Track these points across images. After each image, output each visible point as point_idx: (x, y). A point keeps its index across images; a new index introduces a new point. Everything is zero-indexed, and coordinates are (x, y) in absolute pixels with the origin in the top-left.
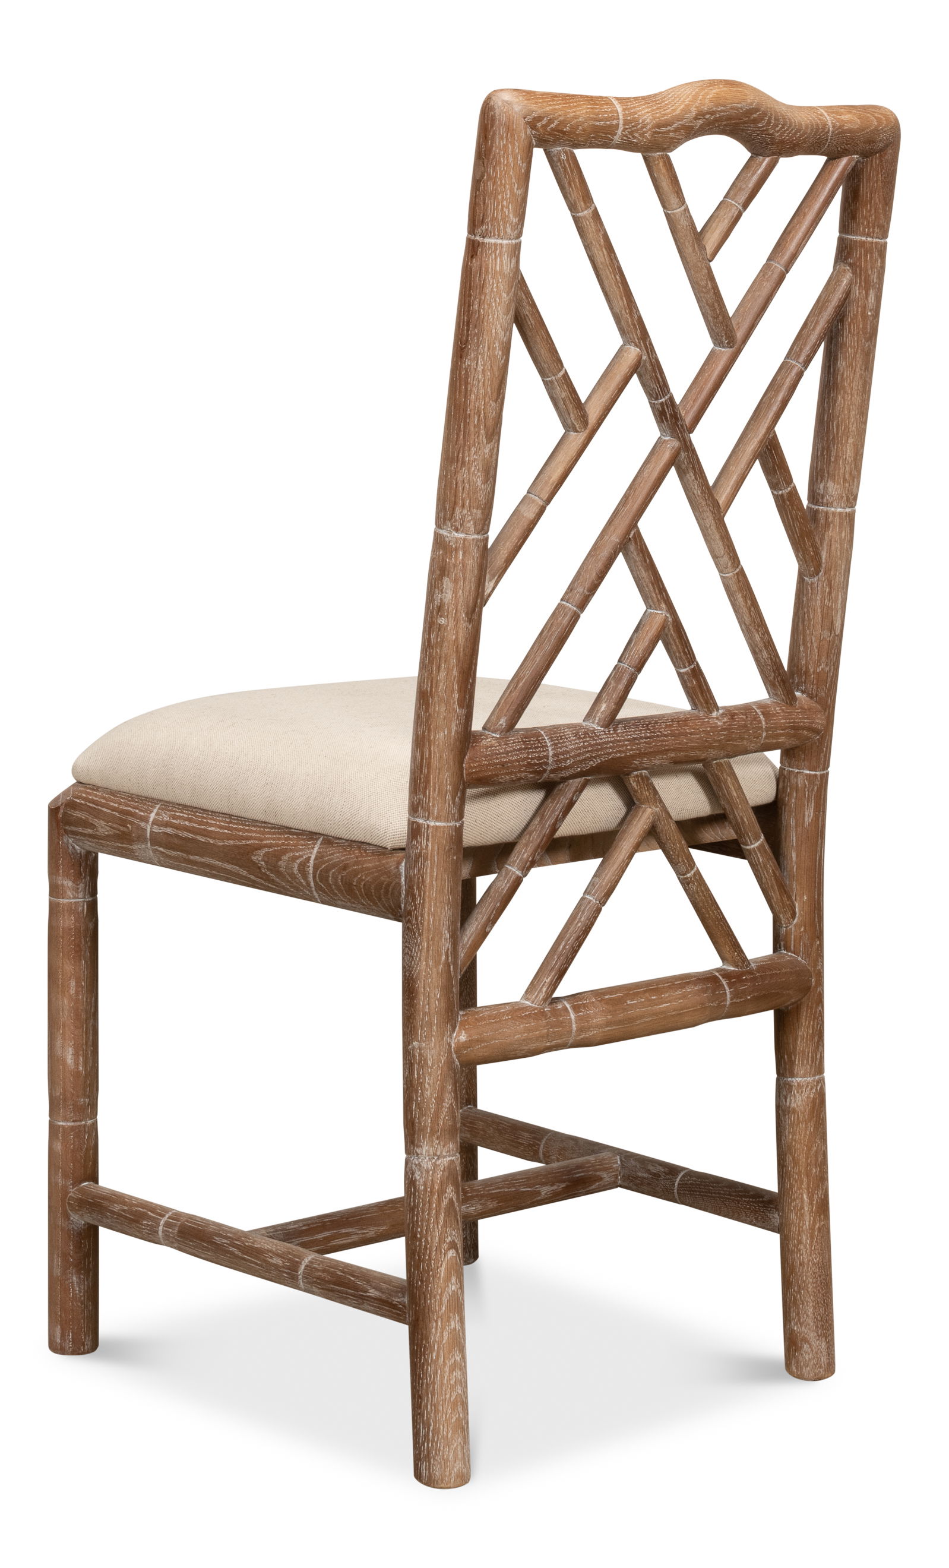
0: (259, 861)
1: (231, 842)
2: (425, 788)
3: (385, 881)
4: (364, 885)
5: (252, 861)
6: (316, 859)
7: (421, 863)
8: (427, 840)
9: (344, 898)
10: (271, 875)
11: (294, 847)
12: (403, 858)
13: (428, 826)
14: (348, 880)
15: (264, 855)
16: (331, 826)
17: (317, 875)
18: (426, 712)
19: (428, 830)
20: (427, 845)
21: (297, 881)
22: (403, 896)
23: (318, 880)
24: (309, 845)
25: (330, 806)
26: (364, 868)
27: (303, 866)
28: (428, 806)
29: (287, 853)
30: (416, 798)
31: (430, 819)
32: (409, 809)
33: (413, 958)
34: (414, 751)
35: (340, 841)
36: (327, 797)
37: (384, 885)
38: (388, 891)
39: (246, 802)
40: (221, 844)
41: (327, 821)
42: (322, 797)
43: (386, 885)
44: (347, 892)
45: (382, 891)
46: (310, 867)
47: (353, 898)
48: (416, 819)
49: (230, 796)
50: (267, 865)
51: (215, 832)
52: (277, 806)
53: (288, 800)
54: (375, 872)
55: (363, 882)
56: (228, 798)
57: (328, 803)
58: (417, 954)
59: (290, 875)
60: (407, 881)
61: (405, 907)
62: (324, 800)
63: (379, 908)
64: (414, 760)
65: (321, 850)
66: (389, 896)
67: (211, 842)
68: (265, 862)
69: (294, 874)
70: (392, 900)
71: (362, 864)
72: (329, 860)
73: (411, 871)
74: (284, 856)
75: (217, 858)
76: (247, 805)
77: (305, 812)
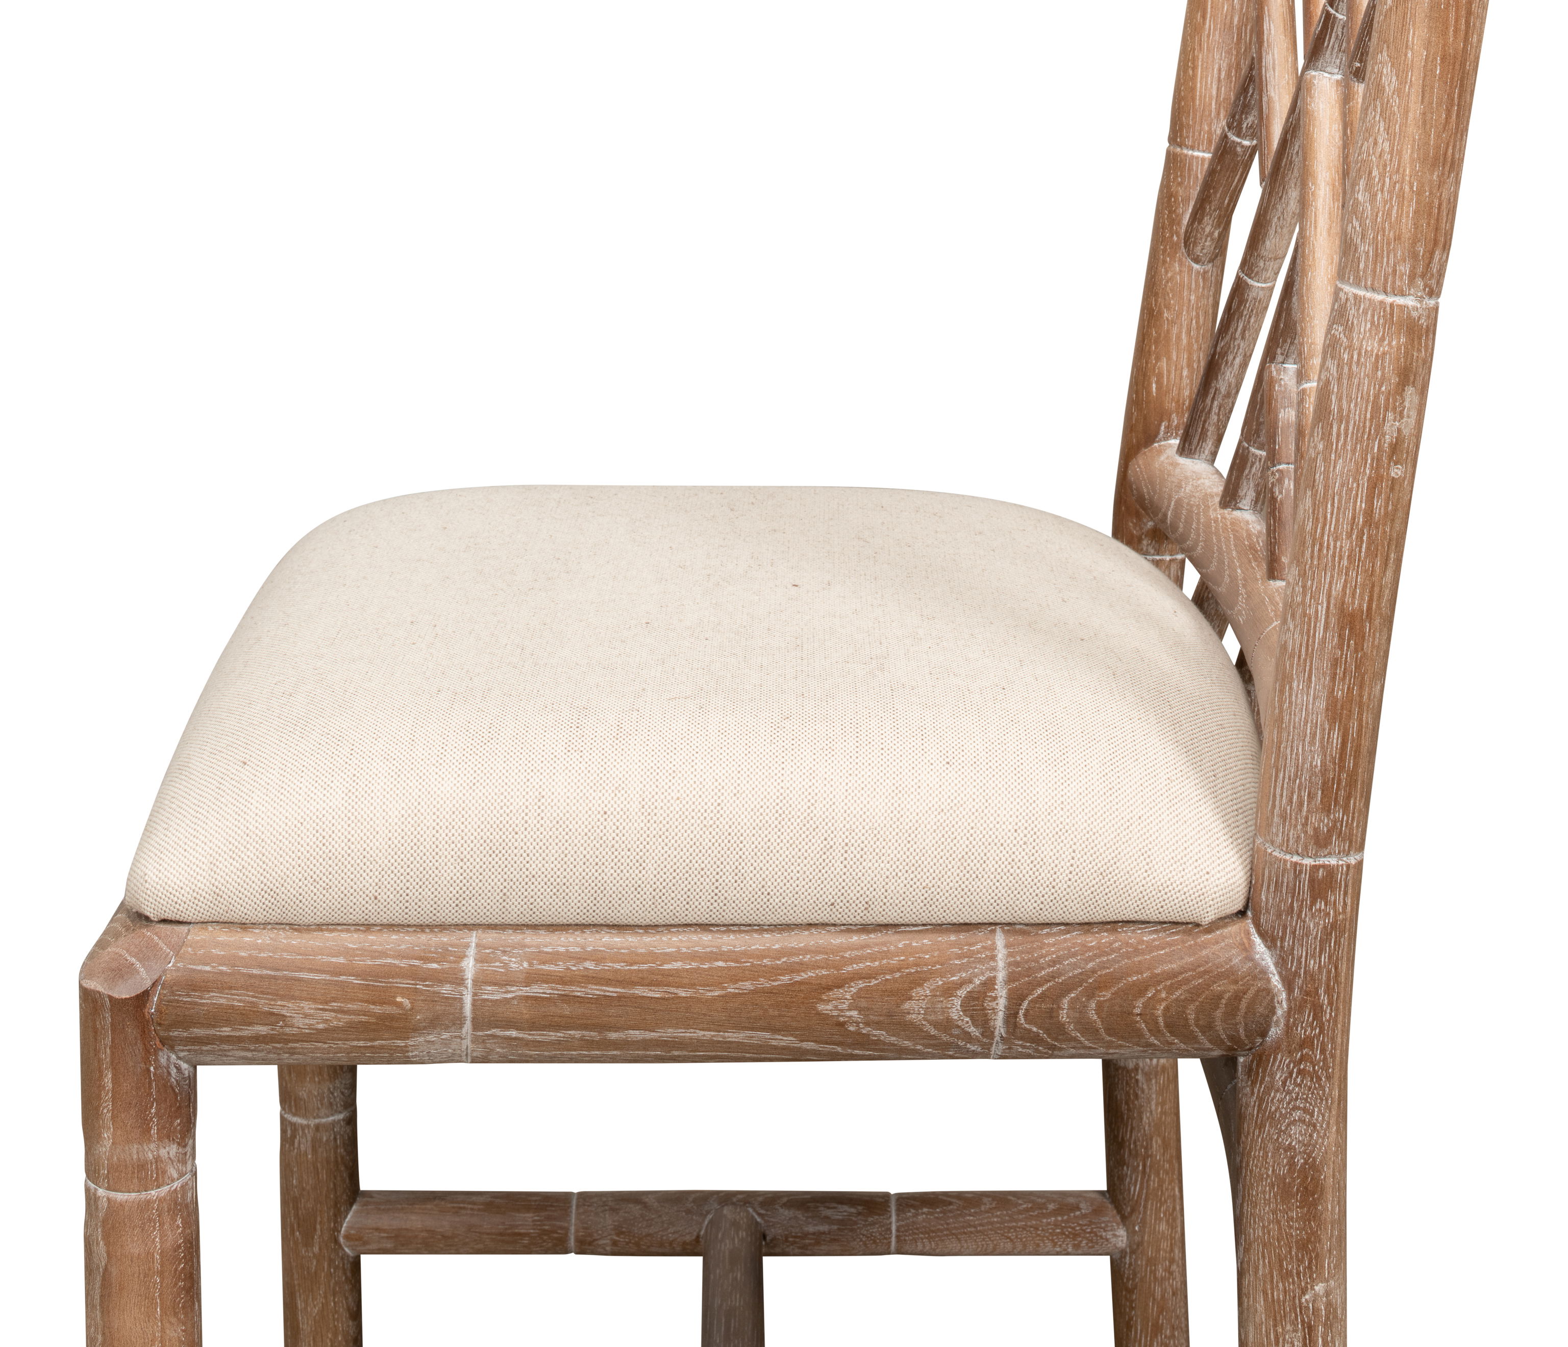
0: (842, 1010)
1: (748, 985)
2: (1348, 798)
3: (1224, 992)
4: (1167, 1009)
5: (819, 1014)
6: (1011, 978)
7: (1335, 942)
8: (1346, 894)
9: (1095, 1043)
10: (875, 1032)
11: (938, 967)
12: (1248, 933)
13: (1348, 866)
14: (1117, 1008)
15: (857, 996)
16: (1042, 906)
17: (1021, 1013)
18: (1356, 651)
19: (1347, 874)
20: (1345, 904)
21: (956, 1032)
22: (1279, 1012)
23: (1023, 1021)
24: (978, 952)
25: (1038, 866)
26: (1158, 975)
27: (974, 999)
28: (1351, 829)
29: (925, 980)
30: (1326, 821)
31: (1352, 853)
32: (1279, 840)
33: (1314, 1126)
34: (1324, 730)
35: (1055, 930)
36: (1021, 850)
37: (1224, 1001)
38: (1237, 1009)
39: (772, 893)
40: (716, 994)
41: (1030, 897)
42: (1004, 852)
43: (1229, 999)
44: (1109, 1031)
45: (1219, 1014)
46: (995, 998)
47: (1122, 1038)
48: (1322, 861)
49: (720, 888)
50: (866, 1016)
51: (687, 970)
52: (871, 889)
53: (904, 871)
54: (1194, 977)
55: (1164, 1004)
56: (713, 894)
57: (1029, 861)
58: (1323, 1116)
59: (935, 1025)
60: (1299, 982)
61: (1287, 1032)
62: (1013, 856)
63: (1196, 1046)
64: (1322, 746)
65: (1018, 958)
66: (1239, 1018)
67: (683, 995)
68: (860, 1010)
69: (949, 1020)
70: (1246, 1025)
71: (1149, 969)
72: (1052, 977)
73: (1312, 962)
74: (919, 989)
75: (701, 1026)
76: (777, 901)
77: (959, 889)
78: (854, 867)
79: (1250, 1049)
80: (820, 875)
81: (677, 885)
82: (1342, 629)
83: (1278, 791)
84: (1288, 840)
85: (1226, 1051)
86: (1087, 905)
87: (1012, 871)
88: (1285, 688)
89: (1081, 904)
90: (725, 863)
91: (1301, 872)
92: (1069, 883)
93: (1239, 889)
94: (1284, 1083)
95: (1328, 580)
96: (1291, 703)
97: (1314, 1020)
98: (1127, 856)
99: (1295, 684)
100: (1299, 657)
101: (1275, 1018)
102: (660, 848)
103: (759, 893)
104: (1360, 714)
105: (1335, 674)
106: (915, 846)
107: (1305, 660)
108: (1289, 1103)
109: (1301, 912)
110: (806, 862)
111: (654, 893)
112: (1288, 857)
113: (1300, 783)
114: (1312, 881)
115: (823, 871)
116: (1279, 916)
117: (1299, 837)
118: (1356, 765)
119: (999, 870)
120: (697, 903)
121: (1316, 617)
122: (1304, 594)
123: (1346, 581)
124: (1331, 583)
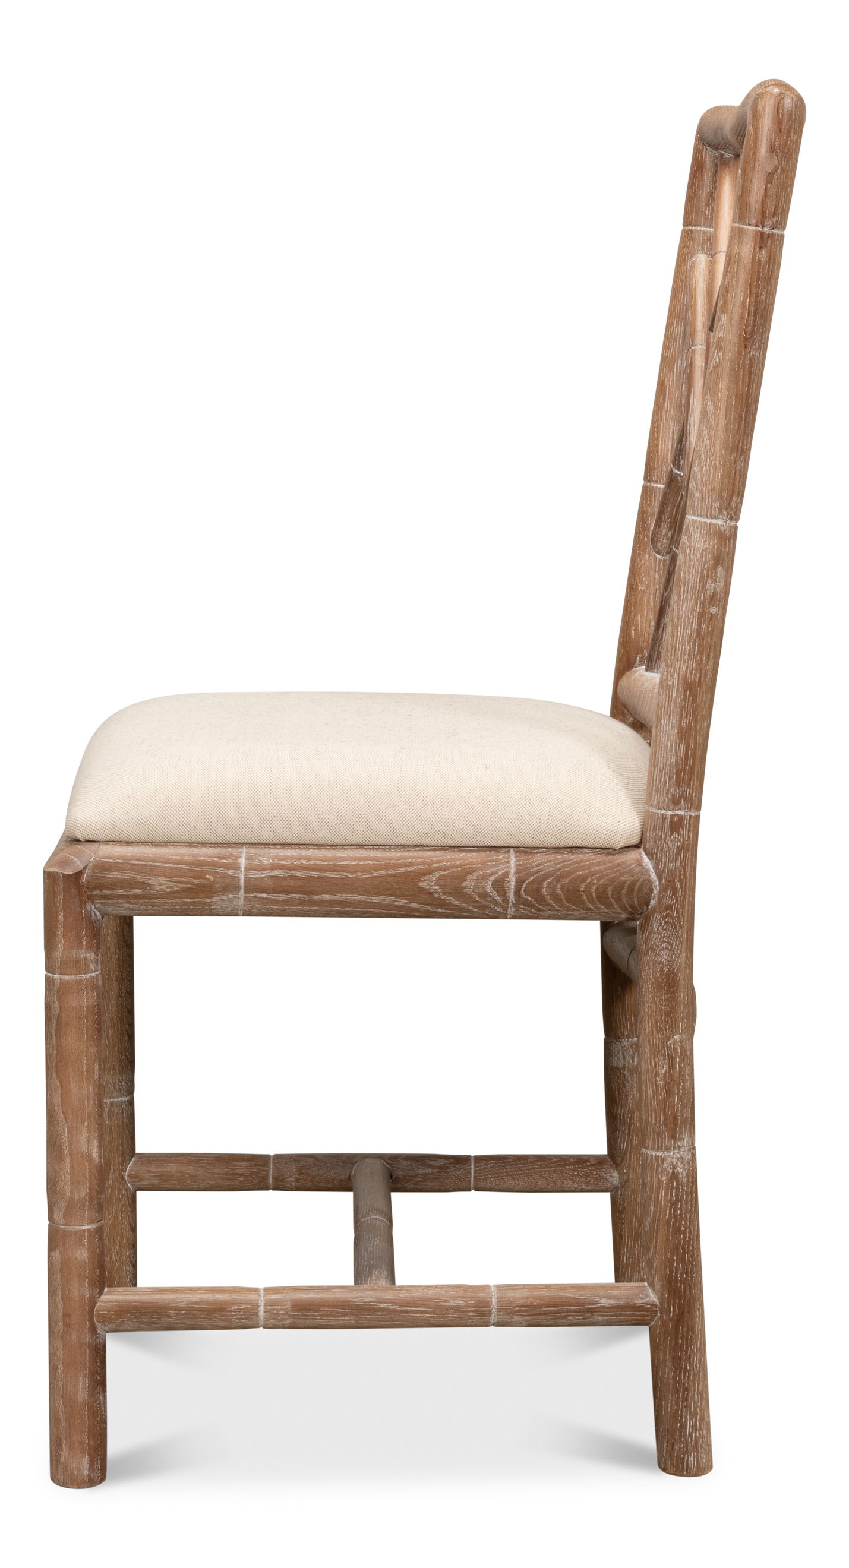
0: (431, 886)
1: (383, 872)
2: (690, 780)
4: (597, 889)
5: (420, 888)
6: (517, 872)
8: (690, 830)
9: (560, 907)
10: (448, 898)
11: (480, 865)
12: (641, 854)
13: (691, 816)
14: (571, 888)
15: (439, 879)
16: (533, 836)
17: (523, 889)
18: (693, 703)
19: (691, 820)
20: (690, 836)
21: (489, 899)
22: (655, 892)
23: (523, 894)
24: (501, 859)
25: (531, 815)
26: (592, 872)
27: (499, 882)
28: (692, 797)
29: (473, 872)
30: (678, 791)
31: (692, 809)
32: (655, 803)
33: (674, 951)
34: (677, 743)
35: (540, 850)
36: (523, 807)
37: (626, 885)
38: (633, 890)
39: (395, 827)
40: (367, 876)
41: (527, 831)
42: (514, 808)
43: (629, 885)
44: (568, 900)
45: (624, 892)
46: (509, 882)
47: (574, 904)
48: (676, 812)
49: (369, 824)
50: (443, 889)
51: (353, 865)
52: (446, 826)
53: (463, 817)
54: (611, 874)
55: (596, 886)
56: (365, 827)
57: (527, 813)
59: (479, 894)
60: (665, 874)
61: (659, 902)
62: (519, 810)
64: (676, 752)
65: (521, 863)
66: (634, 896)
67: (351, 876)
68: (440, 886)
69: (486, 893)
70: (638, 899)
71: (588, 868)
72: (538, 871)
73: (672, 864)
74: (470, 876)
75: (359, 893)
76: (398, 831)
77: (491, 827)
78: (438, 814)
79: (641, 913)
80: (420, 818)
81: (347, 822)
82: (685, 691)
83: (655, 778)
84: (659, 803)
85: (629, 915)
86: (556, 836)
87: (518, 817)
89: (554, 835)
90: (372, 811)
91: (665, 818)
92: (547, 824)
93: (636, 832)
95: (678, 666)
96: (661, 731)
97: (673, 895)
98: (578, 812)
99: (663, 722)
101: (653, 895)
102: (338, 803)
103: (389, 827)
104: (696, 736)
105: (682, 714)
106: (469, 805)
107: (667, 708)
108: (660, 939)
109: (665, 839)
110: (413, 811)
111: (336, 826)
112: (659, 811)
113: (665, 771)
114: (671, 823)
115: (422, 816)
117: (664, 800)
118: (693, 763)
119: (512, 817)
120: (357, 832)
121: (673, 686)
123: (687, 666)
124: (680, 668)
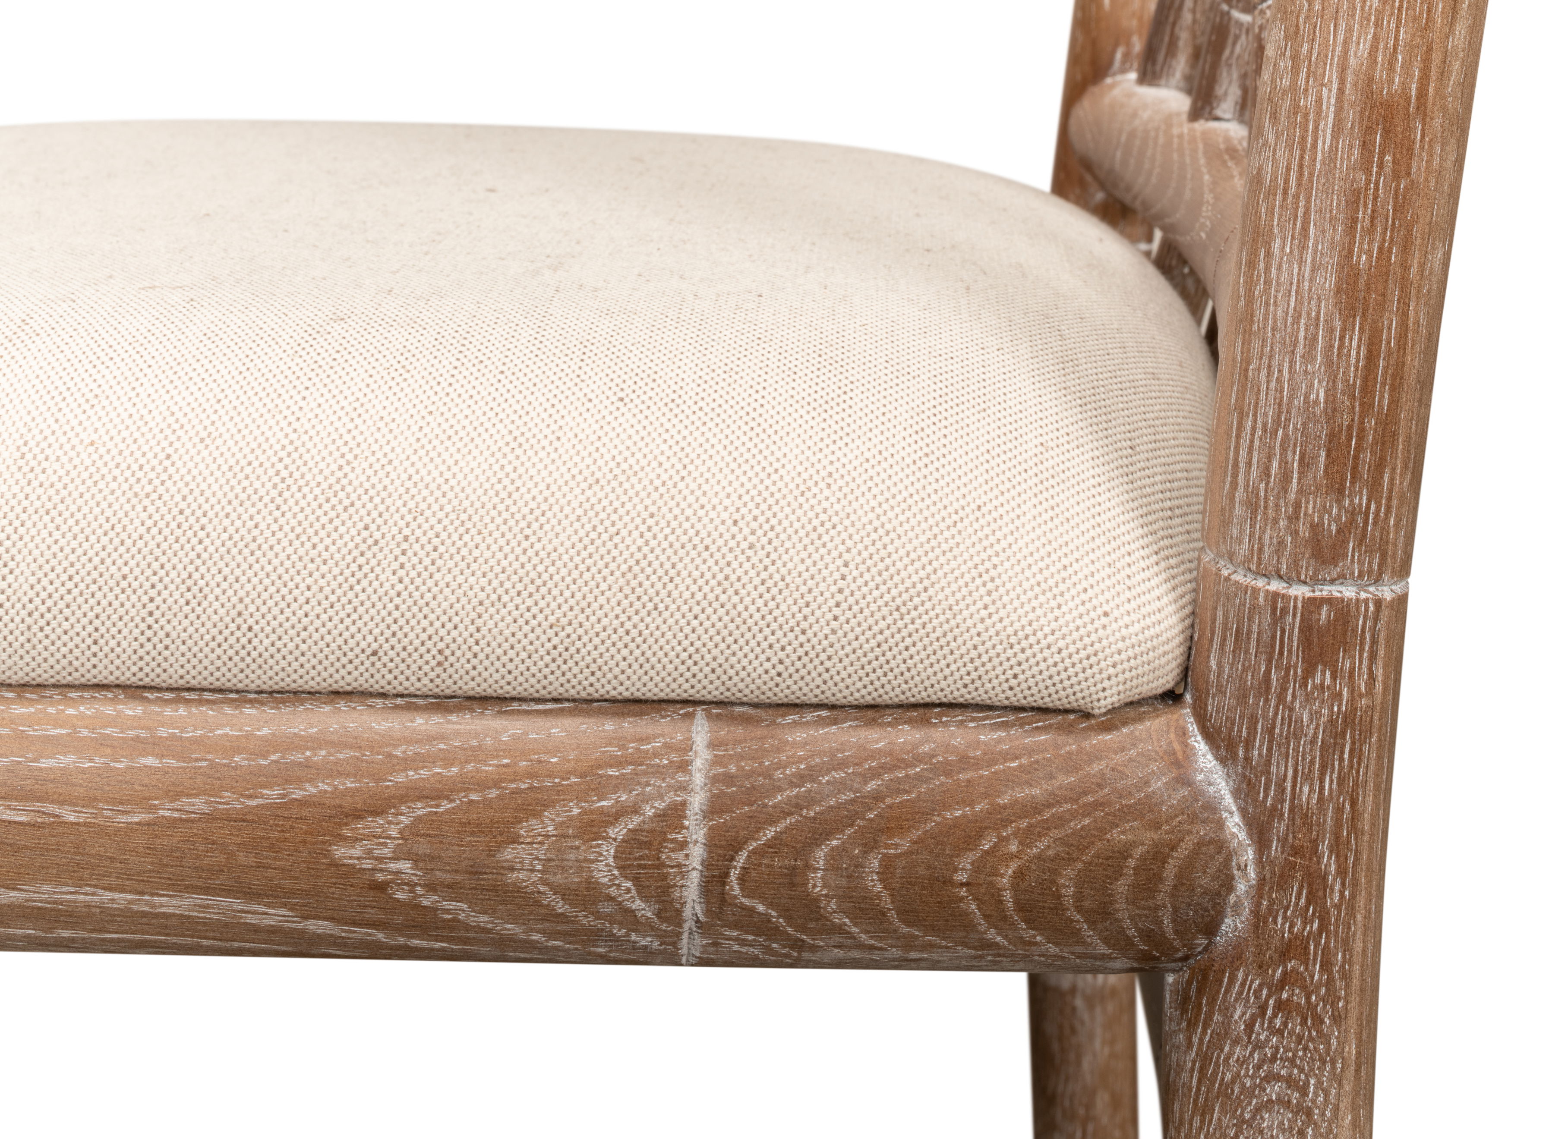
0: (380, 859)
1: (199, 804)
2: (1380, 467)
3: (1133, 844)
4: (1020, 875)
5: (335, 864)
6: (714, 808)
7: (1352, 751)
8: (1373, 657)
9: (881, 939)
10: (447, 905)
11: (574, 780)
12: (1183, 733)
13: (1378, 603)
14: (921, 871)
15: (411, 833)
16: (780, 668)
17: (734, 874)
18: (1396, 176)
19: (1376, 619)
20: (1372, 677)
21: (606, 908)
22: (1241, 887)
23: (737, 891)
24: (656, 755)
25: (774, 591)
26: (1004, 807)
27: (642, 845)
28: (1385, 530)
29: (546, 806)
30: (1335, 511)
31: (1385, 577)
32: (1243, 550)
33: (1309, 1113)
34: (1332, 330)
35: (809, 716)
36: (742, 558)
37: (1132, 863)
38: (1159, 878)
39: (256, 628)
40: (136, 819)
41: (758, 650)
42: (711, 562)
43: (1143, 858)
44: (908, 915)
45: (1122, 886)
46: (683, 845)
47: (933, 929)
48: (1326, 591)
49: (157, 614)
50: (427, 871)
51: (83, 771)
52: (449, 626)
53: (513, 592)
54: (1074, 815)
55: (1014, 866)
56: (143, 626)
57: (757, 581)
58: (1327, 1094)
59: (565, 893)
60: (1280, 827)
61: (1256, 927)
62: (727, 571)
63: (1078, 949)
64: (1329, 364)
65: (733, 769)
66: (1162, 897)
67: (72, 819)
68: (416, 858)
69: (591, 885)
70: (1175, 910)
71: (986, 795)
72: (797, 806)
73: (1306, 789)
74: (534, 822)
75: (106, 881)
76: (266, 642)
77: (621, 631)
78: (419, 581)
79: (1186, 958)
80: (350, 595)
81: (74, 607)
82: (1369, 131)
83: (1243, 454)
84: (1260, 550)
85: (1137, 960)
86: (868, 668)
87: (723, 598)
88: (1257, 256)
89: (857, 665)
90: (168, 566)
91: (1285, 612)
92: (834, 624)
93: (1167, 648)
94: (1250, 1027)
95: (1341, 38)
96: (1268, 282)
97: (1308, 903)
98: (950, 577)
99: (1276, 246)
100: (1285, 192)
101: (1232, 899)
102: (44, 533)
103: (233, 627)
104: (1404, 302)
105: (1355, 220)
106: (538, 546)
107: (1296, 196)
108: (1258, 1067)
109: (1284, 690)
110: (324, 569)
111: (29, 621)
112: (1260, 583)
113: (1286, 436)
114: (1307, 629)
115: (358, 588)
116: (1242, 698)
117: (1281, 543)
118: (1394, 403)
119: (699, 596)
120: (112, 643)
121: (1319, 113)
122: (1295, 70)
123: (1376, 37)
124: (1346, 43)
